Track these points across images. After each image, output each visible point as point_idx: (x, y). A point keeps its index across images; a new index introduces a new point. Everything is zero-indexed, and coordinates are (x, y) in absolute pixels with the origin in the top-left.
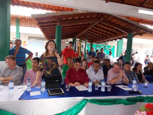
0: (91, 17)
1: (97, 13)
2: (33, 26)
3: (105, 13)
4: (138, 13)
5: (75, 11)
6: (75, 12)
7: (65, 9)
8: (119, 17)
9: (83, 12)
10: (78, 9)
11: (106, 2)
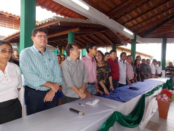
4: (123, 30)
9: (95, 23)
10: (91, 20)
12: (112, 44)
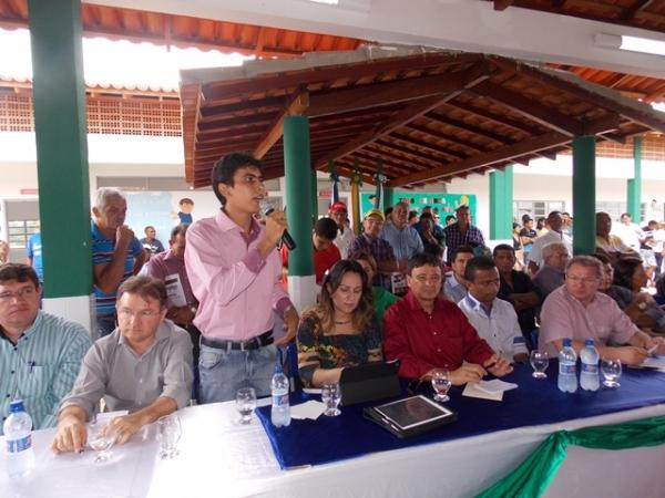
0: (424, 75)
1: (458, 55)
2: (121, 128)
3: (492, 56)
4: (617, 49)
5: (370, 48)
6: (371, 53)
7: (327, 43)
8: (546, 68)
9: (403, 53)
10: (379, 41)
11: (497, 8)
12: (571, 135)
